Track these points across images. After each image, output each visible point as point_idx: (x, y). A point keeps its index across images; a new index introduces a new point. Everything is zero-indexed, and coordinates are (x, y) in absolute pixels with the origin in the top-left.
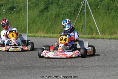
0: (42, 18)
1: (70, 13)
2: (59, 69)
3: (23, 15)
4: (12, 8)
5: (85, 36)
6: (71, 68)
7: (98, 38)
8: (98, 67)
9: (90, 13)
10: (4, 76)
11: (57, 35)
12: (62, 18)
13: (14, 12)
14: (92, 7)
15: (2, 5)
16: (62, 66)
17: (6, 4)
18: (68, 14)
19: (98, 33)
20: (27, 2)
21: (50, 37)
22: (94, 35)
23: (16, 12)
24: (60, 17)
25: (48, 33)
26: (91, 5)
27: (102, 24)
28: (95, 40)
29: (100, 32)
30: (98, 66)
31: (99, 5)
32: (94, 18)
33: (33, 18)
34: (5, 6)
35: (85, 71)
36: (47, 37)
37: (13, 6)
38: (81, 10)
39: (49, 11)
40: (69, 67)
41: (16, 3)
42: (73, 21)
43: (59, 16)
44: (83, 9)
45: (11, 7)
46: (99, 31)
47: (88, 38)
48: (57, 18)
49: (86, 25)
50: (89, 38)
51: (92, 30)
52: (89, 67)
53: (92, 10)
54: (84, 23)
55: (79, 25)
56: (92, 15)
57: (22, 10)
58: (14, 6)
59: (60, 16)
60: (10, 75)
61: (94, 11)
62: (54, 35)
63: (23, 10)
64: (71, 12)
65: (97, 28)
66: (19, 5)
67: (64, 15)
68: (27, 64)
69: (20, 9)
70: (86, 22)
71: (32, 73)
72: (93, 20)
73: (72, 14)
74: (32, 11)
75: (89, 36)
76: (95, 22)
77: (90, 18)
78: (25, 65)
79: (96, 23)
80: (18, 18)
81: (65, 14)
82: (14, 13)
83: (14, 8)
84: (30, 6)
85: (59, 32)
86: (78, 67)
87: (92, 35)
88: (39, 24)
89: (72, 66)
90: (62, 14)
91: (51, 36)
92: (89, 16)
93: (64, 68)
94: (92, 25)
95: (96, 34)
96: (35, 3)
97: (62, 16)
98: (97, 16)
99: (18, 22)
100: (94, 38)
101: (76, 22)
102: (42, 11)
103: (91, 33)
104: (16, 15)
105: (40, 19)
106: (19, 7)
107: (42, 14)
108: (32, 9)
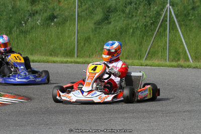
0: (99, 33)
1: (144, 27)
2: (126, 115)
4: (52, 18)
5: (168, 63)
6: (145, 114)
7: (189, 67)
8: (188, 113)
9: (176, 26)
10: (40, 125)
12: (131, 34)
13: (55, 24)
14: (179, 18)
15: (37, 12)
16: (131, 110)
17: (43, 11)
19: (189, 59)
20: (75, 8)
22: (181, 62)
23: (58, 24)
24: (128, 33)
26: (177, 14)
27: (195, 45)
28: (184, 70)
29: (191, 56)
30: (188, 111)
31: (191, 15)
32: (181, 35)
34: (40, 14)
35: (167, 118)
37: (53, 14)
38: (162, 22)
39: (110, 23)
40: (143, 112)
41: (58, 9)
42: (148, 39)
44: (164, 20)
45: (50, 16)
46: (189, 56)
47: (172, 66)
48: (123, 34)
49: (169, 46)
50: (175, 67)
51: (178, 53)
52: (175, 112)
53: (179, 22)
54: (166, 42)
55: (158, 46)
56: (179, 30)
58: (55, 15)
59: (127, 30)
60: (48, 122)
61: (182, 23)
63: (68, 21)
64: (145, 25)
65: (187, 51)
66: (63, 12)
67: (134, 29)
69: (65, 20)
70: (169, 40)
71: (83, 120)
72: (181, 38)
73: (147, 28)
74: (84, 23)
75: (174, 63)
76: (183, 41)
77: (176, 36)
79: (184, 43)
80: (62, 33)
81: (137, 28)
83: (55, 17)
84: (80, 14)
85: (125, 57)
86: (156, 111)
87: (179, 63)
88: (94, 43)
89: (146, 111)
90: (130, 28)
92: (174, 31)
93: (134, 114)
94: (179, 45)
95: (185, 61)
96: (88, 10)
97: (131, 31)
98: (187, 32)
99: (61, 39)
100: (182, 66)
101: (153, 41)
102: (99, 23)
103: (177, 59)
104: (58, 29)
105: (96, 35)
106: (63, 16)
107: (100, 28)
108: (83, 19)
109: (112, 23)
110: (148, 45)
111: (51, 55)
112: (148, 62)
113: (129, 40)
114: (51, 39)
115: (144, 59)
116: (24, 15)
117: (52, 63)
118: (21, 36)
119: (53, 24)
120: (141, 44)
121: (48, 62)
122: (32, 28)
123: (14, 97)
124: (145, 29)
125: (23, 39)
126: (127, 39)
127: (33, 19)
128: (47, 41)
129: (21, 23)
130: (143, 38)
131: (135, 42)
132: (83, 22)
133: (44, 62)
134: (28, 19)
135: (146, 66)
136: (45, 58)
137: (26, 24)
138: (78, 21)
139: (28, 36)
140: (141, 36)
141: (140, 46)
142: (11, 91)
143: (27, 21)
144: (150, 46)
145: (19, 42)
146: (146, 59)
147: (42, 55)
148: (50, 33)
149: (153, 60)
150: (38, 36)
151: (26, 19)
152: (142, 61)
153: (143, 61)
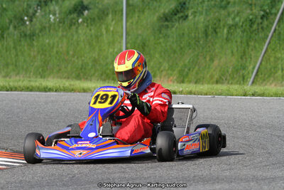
0: (166, 36)
1: (249, 23)
3: (112, 29)
4: (80, 9)
6: (252, 184)
11: (210, 86)
12: (225, 36)
13: (85, 20)
16: (226, 177)
18: (242, 26)
21: (190, 93)
23: (91, 21)
24: (219, 34)
25: (183, 82)
33: (140, 38)
34: (57, 1)
36: (181, 93)
37: (82, 2)
39: (187, 16)
40: (248, 181)
42: (257, 45)
43: (216, 33)
45: (75, 5)
48: (210, 37)
55: (275, 57)
57: (108, 14)
58: (86, 3)
59: (218, 30)
62: (201, 87)
63: (110, 16)
64: (251, 20)
67: (230, 28)
68: (123, 170)
69: (103, 13)
73: (255, 26)
74: (139, 16)
78: (117, 175)
80: (97, 37)
81: (236, 26)
82: (83, 22)
83: (85, 8)
84: (131, 2)
85: (215, 80)
86: (274, 179)
88: (157, 55)
90: (224, 26)
91: (194, 90)
93: (233, 184)
97: (225, 31)
99: (97, 48)
101: (267, 48)
102: (166, 18)
104: (90, 30)
105: (161, 40)
106: (100, 6)
107: (167, 27)
108: (136, 10)
109: (190, 18)
110: (257, 57)
111: (78, 77)
112: (258, 88)
113: (222, 47)
114: (78, 49)
115: (250, 83)
116: (28, 5)
117: (79, 92)
118: (23, 43)
119: (80, 20)
120: (243, 55)
121: (73, 90)
122: (43, 29)
123: (11, 156)
124: (251, 26)
125: (26, 48)
126: (218, 45)
127: (45, 11)
128: (71, 53)
129: (22, 19)
130: (248, 45)
131: (232, 52)
132: (137, 15)
133: (65, 90)
134: (36, 11)
135: (253, 95)
136: (67, 83)
137: (31, 21)
138: (127, 14)
139: (35, 43)
140: (244, 40)
141: (241, 58)
142: (5, 145)
143: (34, 14)
144: (260, 59)
145: (19, 54)
146: (253, 82)
147: (61, 78)
148: (75, 37)
149: (266, 85)
150: (54, 44)
151: (31, 11)
152: (245, 87)
153: (248, 87)
